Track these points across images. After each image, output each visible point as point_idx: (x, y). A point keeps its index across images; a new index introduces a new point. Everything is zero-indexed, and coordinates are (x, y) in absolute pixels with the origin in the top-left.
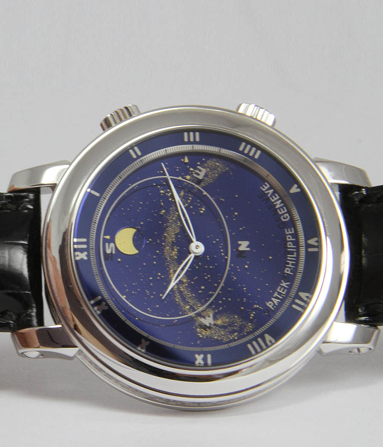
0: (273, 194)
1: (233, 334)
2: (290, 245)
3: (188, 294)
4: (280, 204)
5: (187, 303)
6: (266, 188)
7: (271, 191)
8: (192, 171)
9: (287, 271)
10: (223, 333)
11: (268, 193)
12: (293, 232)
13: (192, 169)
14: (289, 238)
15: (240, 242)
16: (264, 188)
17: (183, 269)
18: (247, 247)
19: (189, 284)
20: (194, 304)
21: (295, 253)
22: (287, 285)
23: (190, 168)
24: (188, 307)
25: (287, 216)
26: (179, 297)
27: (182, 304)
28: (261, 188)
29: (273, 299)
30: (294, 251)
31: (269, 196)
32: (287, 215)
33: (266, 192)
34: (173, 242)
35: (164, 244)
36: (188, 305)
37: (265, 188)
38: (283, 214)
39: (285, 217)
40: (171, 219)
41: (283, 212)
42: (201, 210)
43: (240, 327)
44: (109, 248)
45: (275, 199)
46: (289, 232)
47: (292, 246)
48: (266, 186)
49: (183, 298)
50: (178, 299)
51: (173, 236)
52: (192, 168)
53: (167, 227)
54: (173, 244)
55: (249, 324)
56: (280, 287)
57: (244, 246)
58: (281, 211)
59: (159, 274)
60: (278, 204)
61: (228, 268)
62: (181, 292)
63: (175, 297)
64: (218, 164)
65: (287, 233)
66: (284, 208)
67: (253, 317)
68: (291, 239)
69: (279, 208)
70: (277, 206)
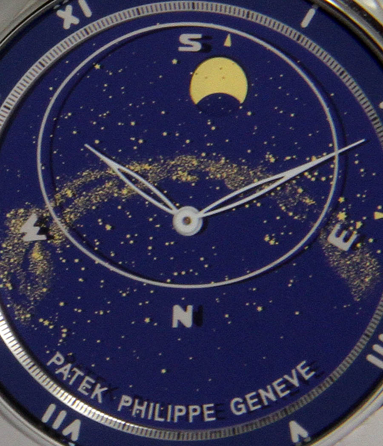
0: (289, 386)
1: (10, 282)
2: (179, 411)
3: (97, 197)
4: (267, 398)
5: (78, 193)
6: (303, 372)
7: (295, 382)
8: (354, 225)
9: (126, 400)
10: (12, 260)
11: (291, 376)
12: (207, 419)
13: (359, 225)
14: (194, 411)
15: (190, 308)
16: (303, 367)
17: (148, 191)
18: (180, 323)
19: (118, 201)
20: (76, 207)
21: (162, 420)
22: (97, 395)
23: (363, 222)
24: (70, 194)
25: (240, 410)
26: (93, 178)
27: (77, 182)
28: (303, 363)
29: (69, 366)
30: (166, 418)
31: (286, 377)
32: (244, 411)
33: (294, 372)
34: (207, 173)
35: (204, 154)
36: (74, 195)
37: (302, 370)
38: (245, 403)
39: (239, 406)
40: (255, 173)
41: (250, 402)
42: (271, 238)
43: (24, 297)
44: (192, 40)
45: (278, 389)
46: (208, 412)
47: (177, 414)
48: (307, 373)
49: (88, 187)
50: (88, 175)
51: (219, 176)
52: (362, 227)
53: (240, 164)
54: (202, 174)
55: (28, 316)
56: (93, 381)
57: (183, 316)
58: (252, 398)
59: (141, 141)
60: (267, 395)
61: (146, 281)
62: (100, 182)
63: (93, 171)
64: (367, 280)
65: (205, 406)
66: (259, 407)
67: (42, 323)
68: (192, 414)
69: (258, 396)
70: (262, 392)
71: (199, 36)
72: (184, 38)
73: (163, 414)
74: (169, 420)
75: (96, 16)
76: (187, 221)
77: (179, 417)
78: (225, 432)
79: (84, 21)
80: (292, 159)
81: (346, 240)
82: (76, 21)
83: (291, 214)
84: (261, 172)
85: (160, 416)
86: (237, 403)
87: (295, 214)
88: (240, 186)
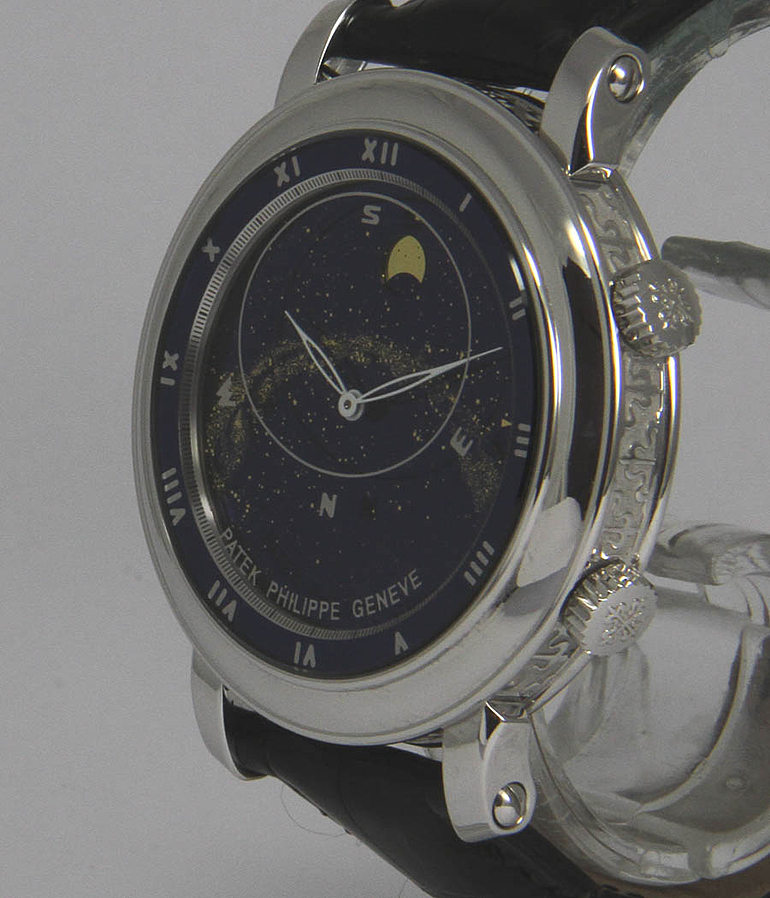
0: (401, 594)
1: (214, 448)
2: (312, 605)
3: (291, 368)
4: (382, 604)
5: (277, 362)
6: (413, 581)
7: (405, 591)
9: (273, 586)
10: (219, 426)
11: (403, 584)
12: (332, 618)
14: (324, 607)
15: (335, 497)
16: (413, 576)
17: (326, 368)
18: (325, 511)
19: (306, 375)
20: (274, 377)
21: (298, 612)
22: (252, 577)
27: (278, 351)
28: (414, 571)
29: (235, 542)
30: (302, 610)
31: (399, 584)
32: (362, 614)
34: (378, 357)
35: (377, 336)
36: (274, 364)
37: (412, 578)
38: (364, 606)
39: (359, 609)
40: (415, 364)
41: (368, 606)
43: (223, 465)
44: (373, 212)
45: (391, 595)
46: (334, 610)
47: (311, 608)
48: (416, 582)
49: (286, 357)
51: (386, 361)
53: (404, 351)
54: (374, 357)
55: (223, 486)
56: (251, 562)
57: (328, 505)
58: (370, 602)
59: (331, 315)
60: (381, 600)
65: (333, 604)
66: (374, 612)
67: (233, 495)
68: (322, 610)
69: (375, 600)
70: (379, 598)
71: (379, 209)
72: (367, 209)
73: (299, 607)
74: (303, 613)
75: (304, 176)
76: (348, 404)
77: (324, 613)
78: (344, 635)
79: (294, 181)
80: (445, 351)
81: (464, 445)
82: (287, 179)
83: (436, 411)
84: (421, 362)
85: (297, 609)
86: (358, 605)
87: (440, 412)
88: (402, 375)
